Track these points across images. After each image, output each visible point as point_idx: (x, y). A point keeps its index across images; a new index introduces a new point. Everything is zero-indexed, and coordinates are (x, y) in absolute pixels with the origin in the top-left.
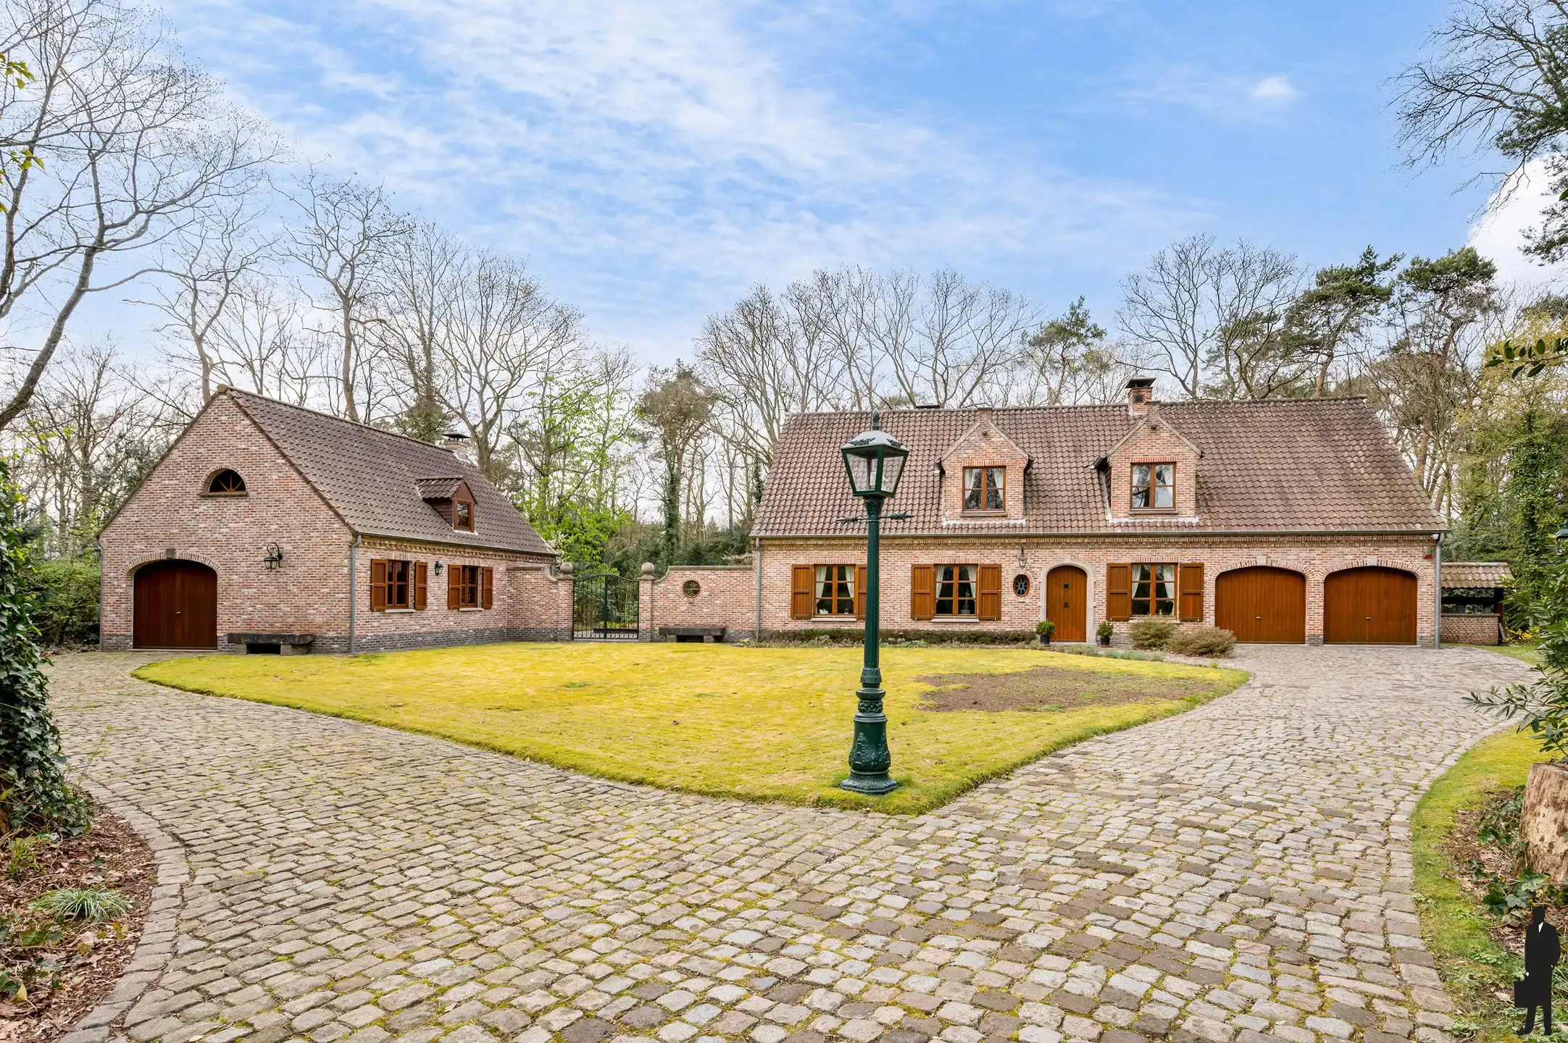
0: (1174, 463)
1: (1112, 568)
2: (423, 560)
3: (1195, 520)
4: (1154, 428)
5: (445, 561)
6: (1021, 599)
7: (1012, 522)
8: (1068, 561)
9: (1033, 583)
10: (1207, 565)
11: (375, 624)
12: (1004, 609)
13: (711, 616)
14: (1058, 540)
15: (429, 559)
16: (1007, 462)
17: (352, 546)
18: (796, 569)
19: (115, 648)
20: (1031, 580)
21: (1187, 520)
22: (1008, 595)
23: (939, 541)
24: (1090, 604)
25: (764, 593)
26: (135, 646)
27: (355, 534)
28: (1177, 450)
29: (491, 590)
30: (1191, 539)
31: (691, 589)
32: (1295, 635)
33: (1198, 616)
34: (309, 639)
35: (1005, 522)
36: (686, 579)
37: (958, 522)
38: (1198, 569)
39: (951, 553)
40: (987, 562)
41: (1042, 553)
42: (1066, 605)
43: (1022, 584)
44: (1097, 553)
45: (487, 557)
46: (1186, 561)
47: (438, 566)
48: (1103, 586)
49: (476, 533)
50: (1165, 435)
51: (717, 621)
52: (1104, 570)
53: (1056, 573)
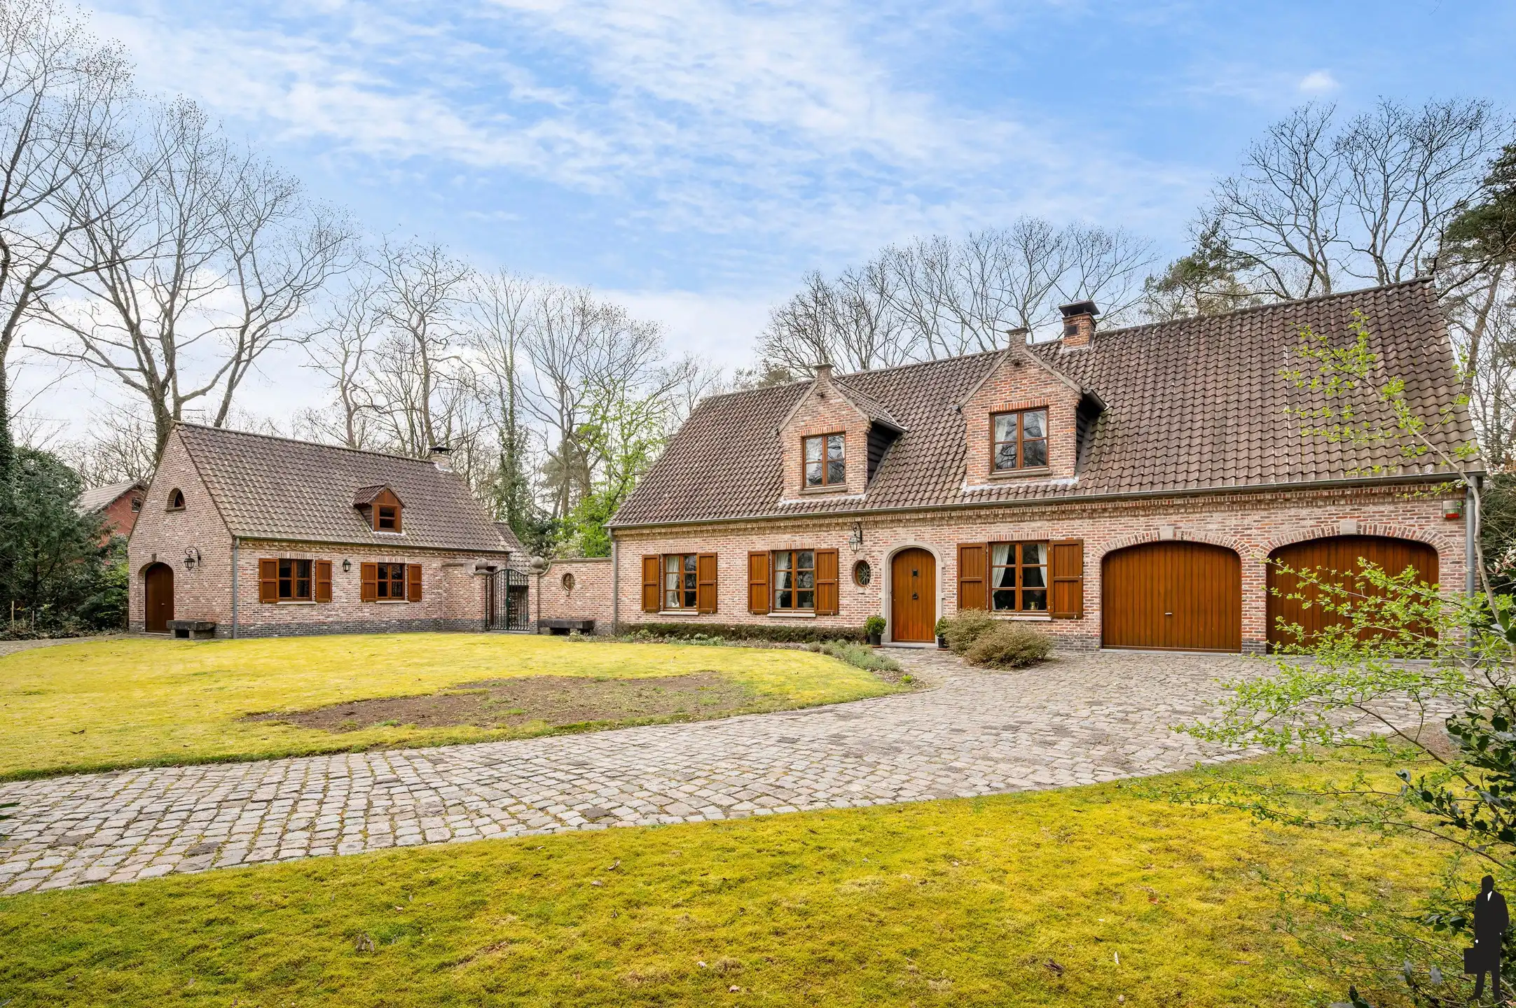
0: (1046, 407)
1: (963, 549)
2: (326, 558)
3: (1071, 482)
4: (1017, 364)
5: (356, 560)
6: (861, 590)
7: (850, 498)
8: (911, 542)
9: (874, 570)
10: (1088, 541)
11: (267, 614)
12: (843, 601)
13: (583, 609)
14: (897, 516)
15: (336, 559)
16: (847, 427)
17: (234, 547)
18: (646, 559)
19: (136, 632)
20: (872, 567)
21: (1061, 482)
22: (847, 585)
23: (772, 524)
24: (939, 595)
25: (621, 585)
26: (147, 630)
27: (234, 538)
28: (1049, 390)
29: (419, 585)
30: (1063, 506)
31: (568, 580)
32: (1229, 641)
33: (1077, 612)
34: (210, 626)
35: (843, 497)
36: (564, 572)
37: (794, 502)
38: (1075, 547)
39: (787, 537)
40: (824, 546)
41: (883, 533)
42: (915, 597)
43: (862, 571)
44: (946, 530)
45: (414, 555)
46: (1058, 538)
47: (346, 563)
48: (953, 572)
49: (404, 533)
50: (1033, 371)
51: (587, 615)
52: (954, 553)
53: (900, 557)
